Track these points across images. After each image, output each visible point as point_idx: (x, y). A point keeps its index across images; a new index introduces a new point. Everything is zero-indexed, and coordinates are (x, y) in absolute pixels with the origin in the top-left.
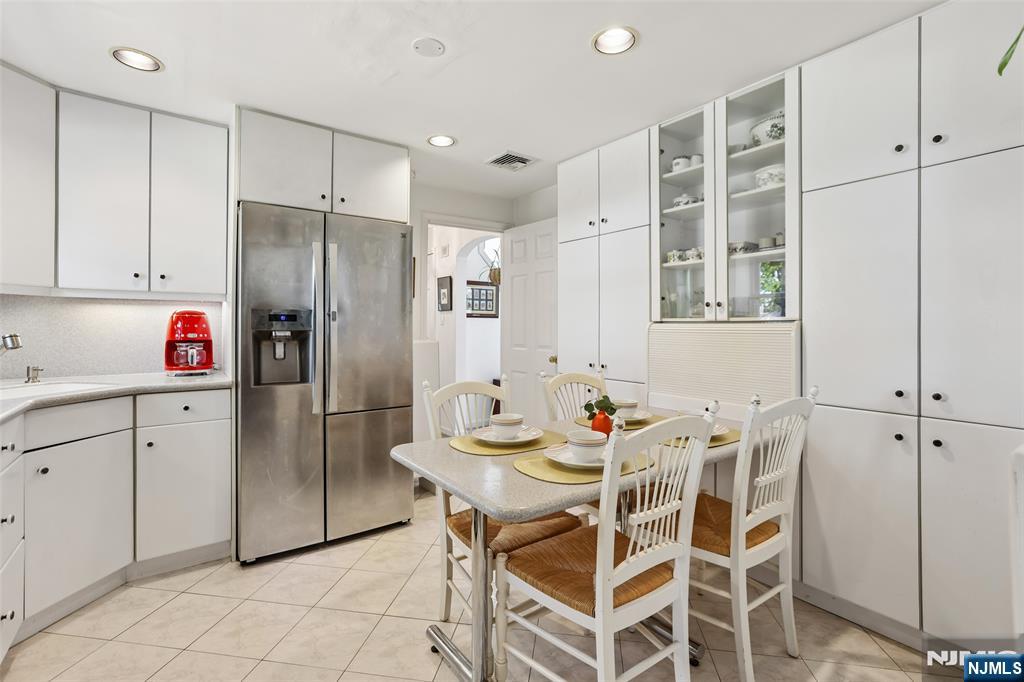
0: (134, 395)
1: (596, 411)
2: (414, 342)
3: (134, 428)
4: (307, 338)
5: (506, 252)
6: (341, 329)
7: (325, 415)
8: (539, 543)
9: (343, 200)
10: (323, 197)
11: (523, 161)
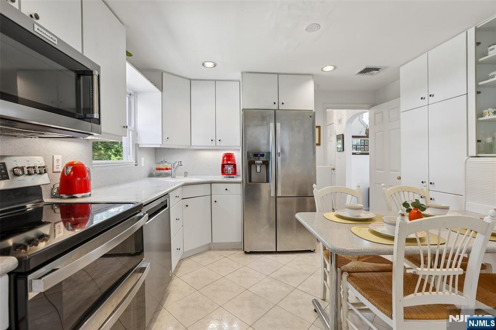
0: (211, 183)
1: (411, 207)
2: (317, 167)
3: (211, 195)
4: (268, 164)
5: (373, 119)
6: (283, 160)
7: (276, 197)
8: (369, 273)
9: (283, 103)
10: (275, 103)
11: (377, 69)
